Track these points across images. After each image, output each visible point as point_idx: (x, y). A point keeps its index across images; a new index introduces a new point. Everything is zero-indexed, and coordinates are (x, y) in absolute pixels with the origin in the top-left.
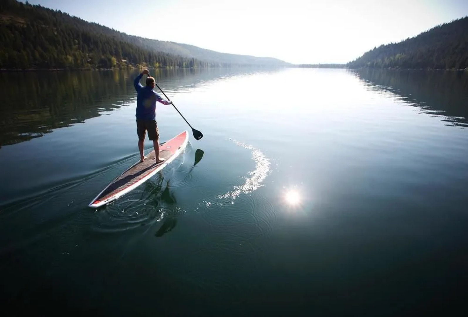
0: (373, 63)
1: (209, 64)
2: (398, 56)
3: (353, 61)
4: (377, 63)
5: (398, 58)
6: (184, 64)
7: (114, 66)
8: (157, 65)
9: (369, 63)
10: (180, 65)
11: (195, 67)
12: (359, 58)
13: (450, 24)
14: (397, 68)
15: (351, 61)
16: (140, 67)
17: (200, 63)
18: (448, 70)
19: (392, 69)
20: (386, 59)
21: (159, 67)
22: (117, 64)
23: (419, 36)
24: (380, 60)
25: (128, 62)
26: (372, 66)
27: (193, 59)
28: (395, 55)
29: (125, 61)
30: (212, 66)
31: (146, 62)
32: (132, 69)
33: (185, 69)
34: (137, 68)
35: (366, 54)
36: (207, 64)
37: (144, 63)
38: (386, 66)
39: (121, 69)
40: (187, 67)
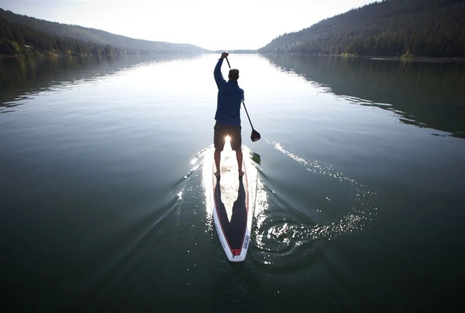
0: (279, 49)
1: (125, 52)
2: (297, 43)
3: (263, 47)
4: (282, 49)
5: (298, 45)
6: (99, 51)
7: (18, 53)
8: (70, 52)
9: (276, 49)
10: (95, 52)
11: (112, 55)
12: (268, 45)
13: (331, 18)
14: (297, 54)
15: (262, 47)
16: (51, 54)
17: (115, 49)
18: (331, 55)
19: (294, 54)
20: (288, 46)
21: (72, 54)
22: (20, 50)
23: (312, 27)
24: (284, 46)
25: (33, 48)
26: (278, 52)
27: (108, 46)
28: (295, 42)
29: (30, 47)
30: (128, 53)
31: (55, 48)
32: (41, 56)
33: (100, 56)
34: (46, 55)
35: (273, 41)
36: (123, 51)
37: (54, 50)
38: (289, 52)
39: (27, 56)
40: (102, 54)
